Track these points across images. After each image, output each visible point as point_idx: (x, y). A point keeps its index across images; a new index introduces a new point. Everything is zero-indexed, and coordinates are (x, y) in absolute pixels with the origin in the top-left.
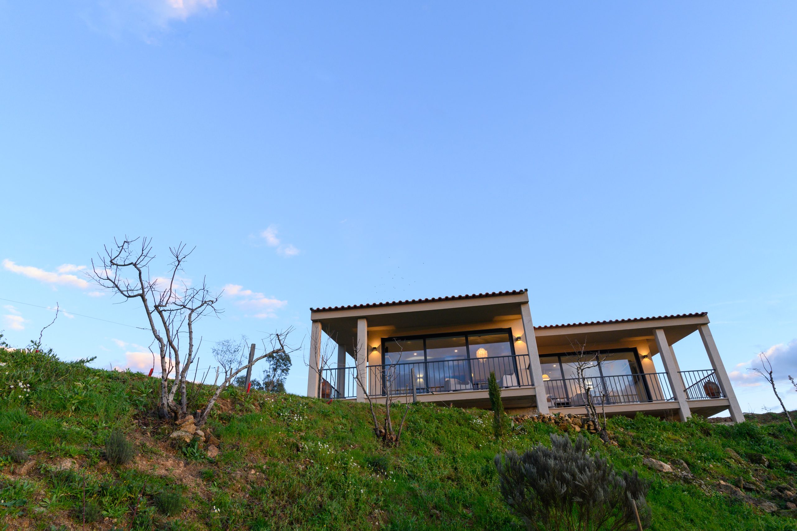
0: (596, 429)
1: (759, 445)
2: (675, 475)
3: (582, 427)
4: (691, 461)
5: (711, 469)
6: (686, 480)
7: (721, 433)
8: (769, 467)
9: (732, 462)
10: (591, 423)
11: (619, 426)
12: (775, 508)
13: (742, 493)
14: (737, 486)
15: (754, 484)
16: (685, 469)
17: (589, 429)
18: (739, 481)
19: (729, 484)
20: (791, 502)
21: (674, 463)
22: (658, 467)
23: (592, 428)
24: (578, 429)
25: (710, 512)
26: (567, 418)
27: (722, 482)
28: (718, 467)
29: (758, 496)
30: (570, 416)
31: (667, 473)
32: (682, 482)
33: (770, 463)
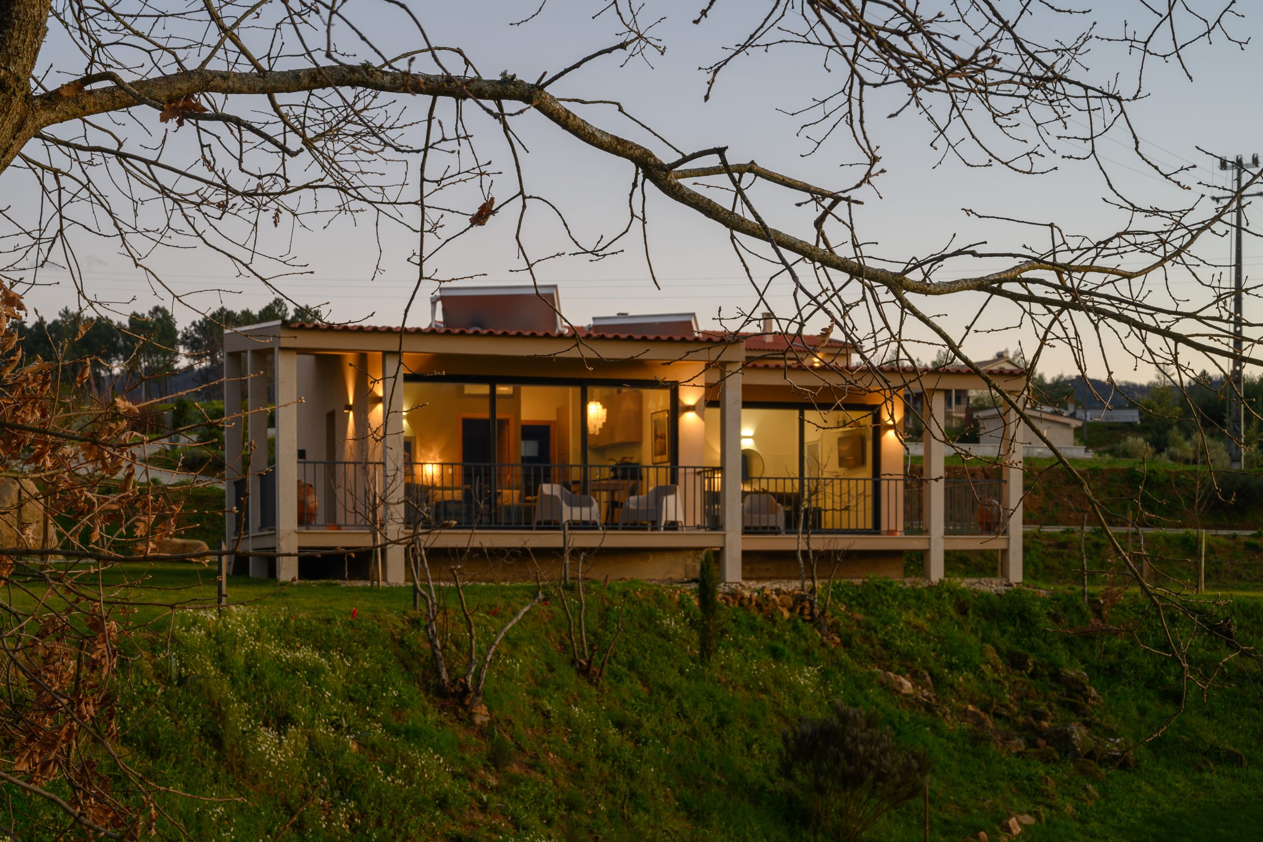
0: (812, 614)
1: (1030, 635)
2: (917, 699)
3: (791, 610)
4: (936, 671)
5: (960, 684)
6: (929, 708)
7: (983, 610)
8: (1032, 676)
9: (987, 669)
10: (807, 605)
11: (840, 601)
12: (1023, 748)
13: (990, 722)
14: (987, 712)
15: (1006, 707)
16: (926, 686)
17: (801, 613)
18: (991, 704)
19: (978, 711)
20: (1043, 738)
21: (915, 676)
22: (895, 686)
23: (807, 612)
24: (787, 614)
25: (950, 756)
26: (774, 597)
27: (971, 708)
28: (969, 680)
29: (1008, 727)
30: (778, 592)
31: (906, 695)
32: (923, 710)
33: (1035, 669)
